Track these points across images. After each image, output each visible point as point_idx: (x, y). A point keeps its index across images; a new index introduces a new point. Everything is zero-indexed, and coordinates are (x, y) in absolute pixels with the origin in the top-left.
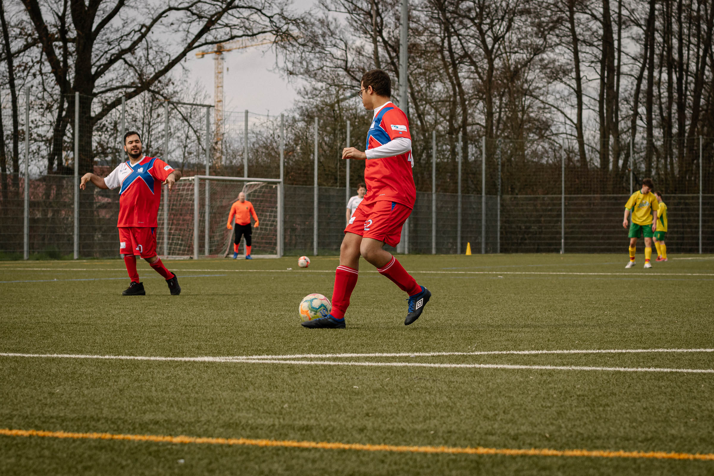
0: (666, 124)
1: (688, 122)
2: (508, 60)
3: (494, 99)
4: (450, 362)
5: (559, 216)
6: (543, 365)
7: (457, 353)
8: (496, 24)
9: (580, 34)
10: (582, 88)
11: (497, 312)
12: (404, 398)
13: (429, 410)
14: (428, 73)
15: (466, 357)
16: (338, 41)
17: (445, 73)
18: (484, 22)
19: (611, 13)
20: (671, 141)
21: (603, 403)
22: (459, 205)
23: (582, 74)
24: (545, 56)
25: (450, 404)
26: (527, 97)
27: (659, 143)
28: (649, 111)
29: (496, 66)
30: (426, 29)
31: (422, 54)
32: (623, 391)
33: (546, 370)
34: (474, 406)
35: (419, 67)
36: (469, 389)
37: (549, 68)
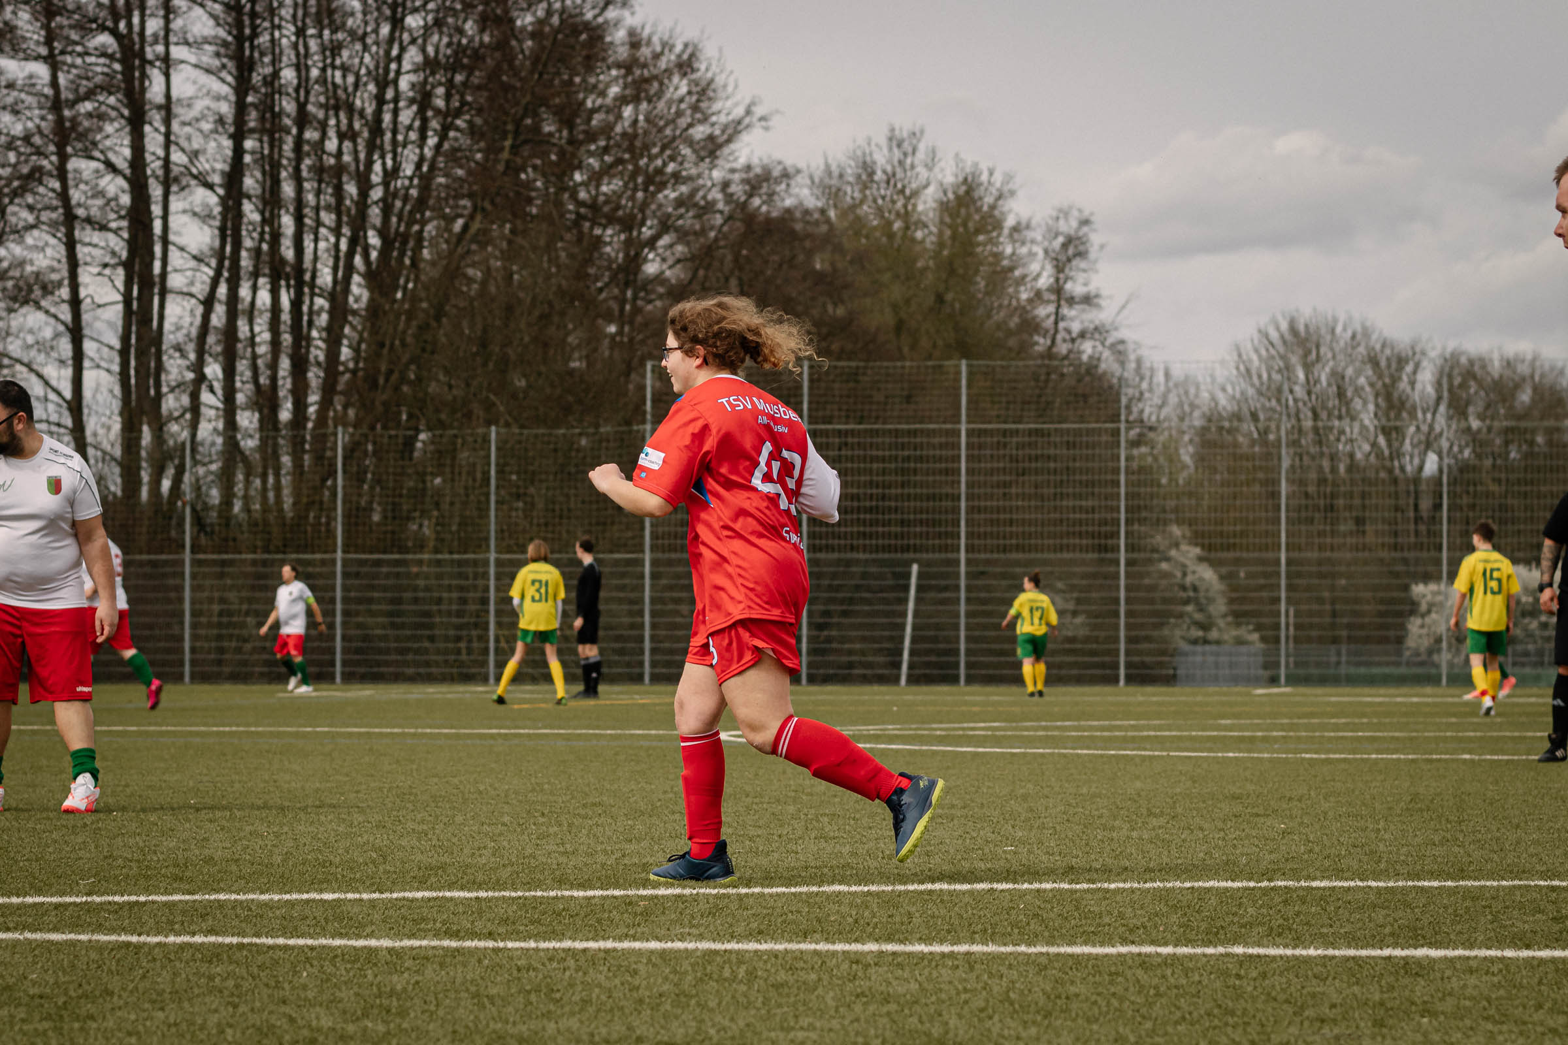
0: (266, 401)
1: (313, 398)
9: (79, 205)
10: (84, 324)
19: (149, 157)
20: (275, 438)
21: (83, 1012)
23: (83, 293)
27: (249, 444)
28: (230, 372)
32: (131, 986)
37: (12, 278)
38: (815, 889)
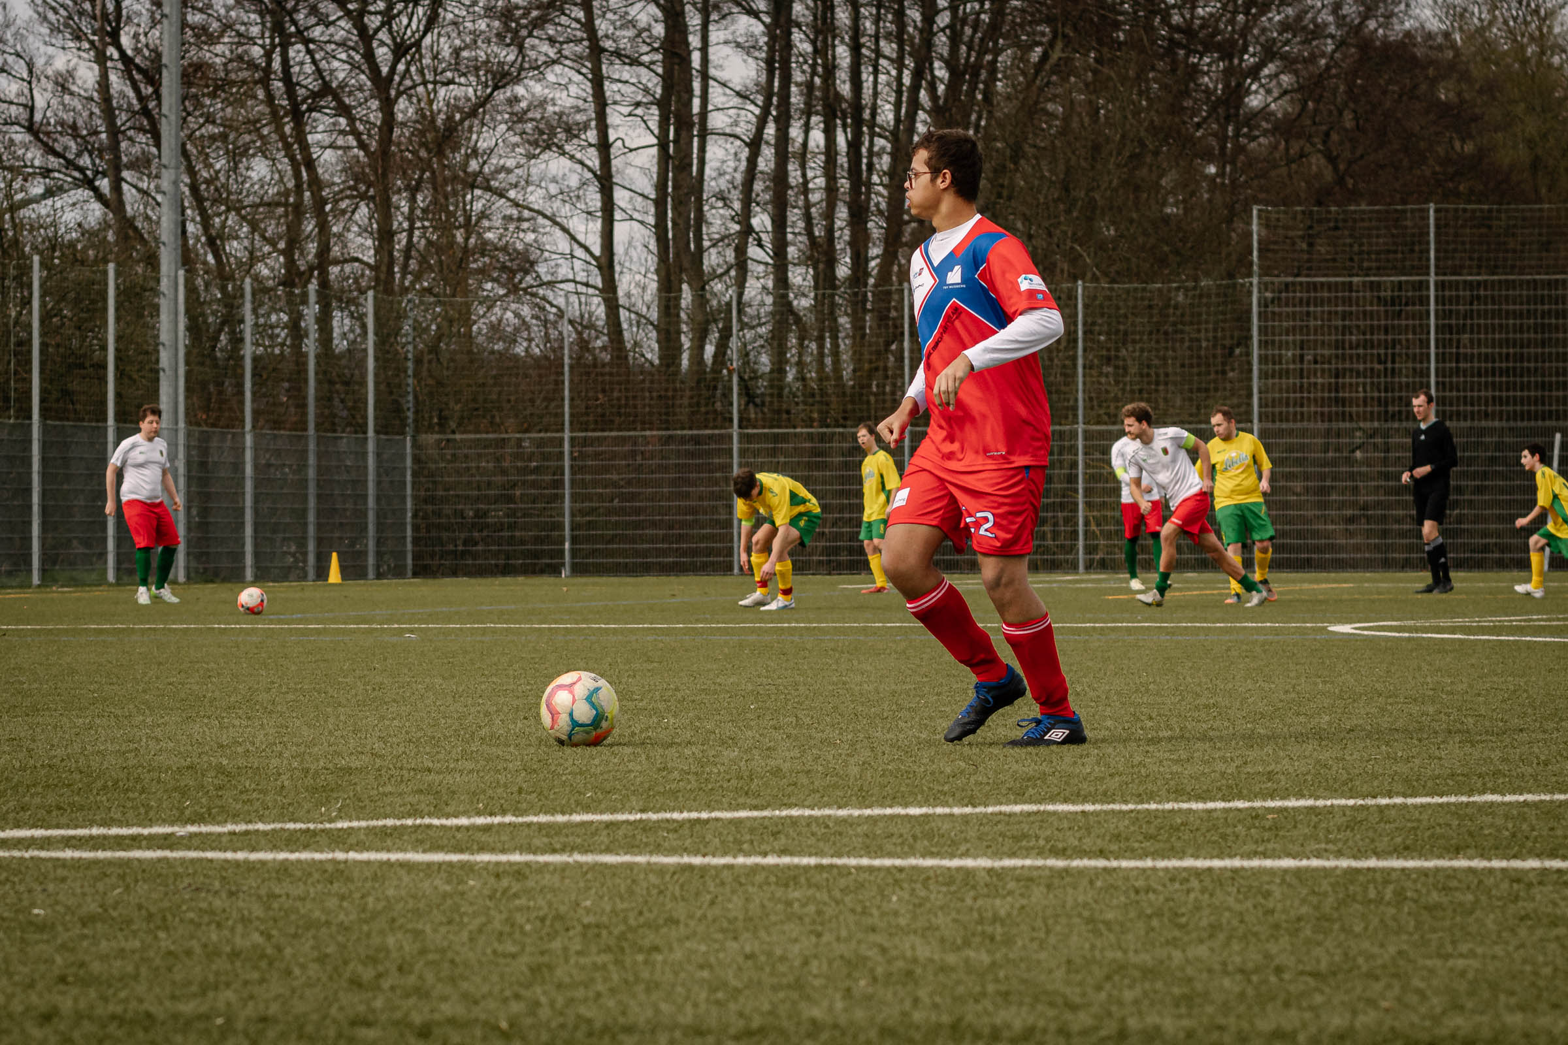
0: (821, 255)
1: (875, 251)
2: (430, 102)
3: (395, 198)
4: (275, 848)
5: (559, 484)
6: (503, 851)
7: (291, 826)
8: (400, 13)
9: (607, 36)
10: (614, 169)
11: (396, 723)
12: (156, 938)
13: (214, 967)
14: (232, 137)
15: (314, 833)
16: (11, 59)
17: (274, 137)
18: (372, 8)
20: (832, 296)
21: (647, 943)
22: (312, 460)
23: (612, 135)
24: (520, 90)
25: (269, 951)
26: (478, 192)
27: (803, 303)
28: (780, 223)
29: (400, 117)
30: (227, 26)
31: (217, 88)
32: (699, 913)
33: (510, 864)
34: (327, 956)
35: (210, 119)
36: (317, 914)
37: (532, 120)
38: (1464, 799)
